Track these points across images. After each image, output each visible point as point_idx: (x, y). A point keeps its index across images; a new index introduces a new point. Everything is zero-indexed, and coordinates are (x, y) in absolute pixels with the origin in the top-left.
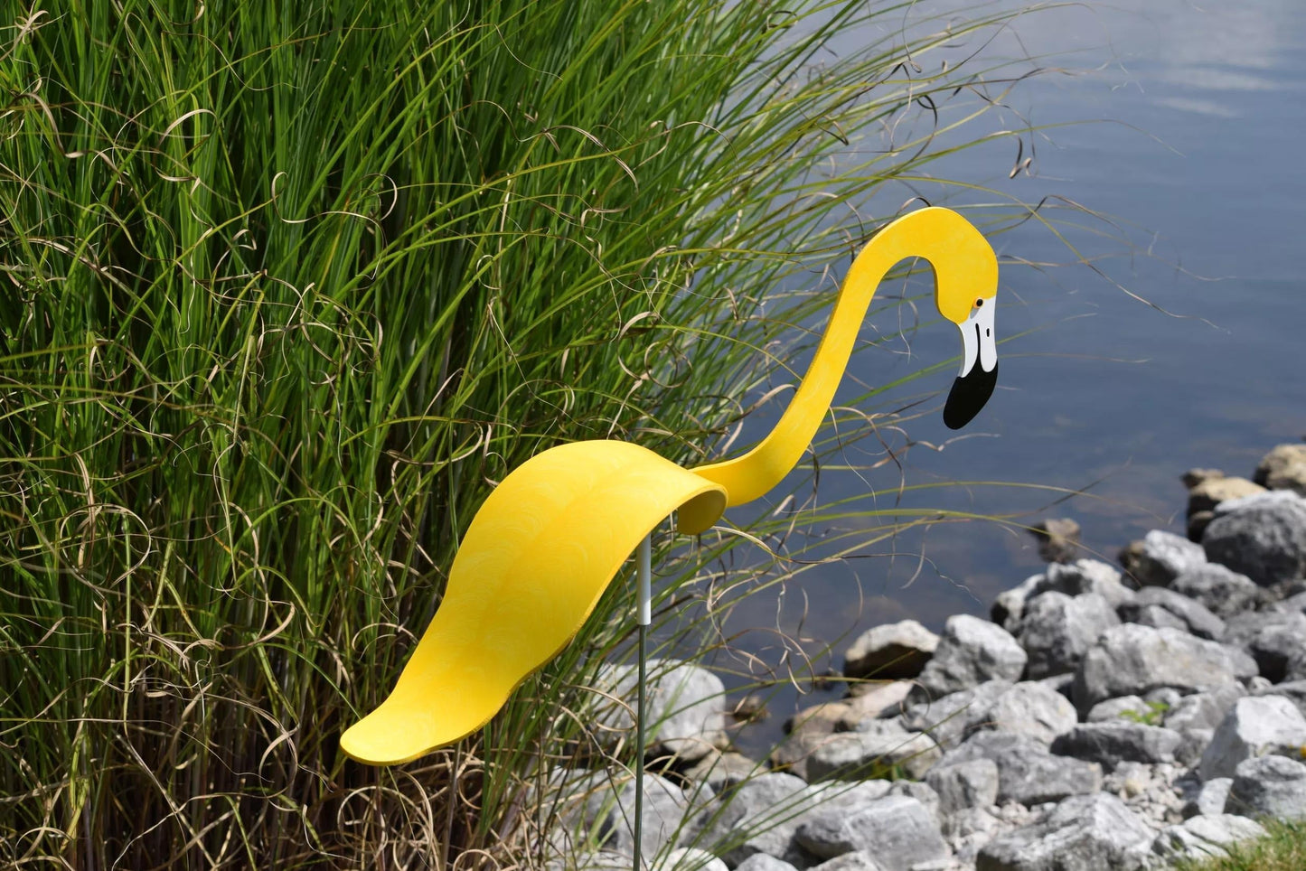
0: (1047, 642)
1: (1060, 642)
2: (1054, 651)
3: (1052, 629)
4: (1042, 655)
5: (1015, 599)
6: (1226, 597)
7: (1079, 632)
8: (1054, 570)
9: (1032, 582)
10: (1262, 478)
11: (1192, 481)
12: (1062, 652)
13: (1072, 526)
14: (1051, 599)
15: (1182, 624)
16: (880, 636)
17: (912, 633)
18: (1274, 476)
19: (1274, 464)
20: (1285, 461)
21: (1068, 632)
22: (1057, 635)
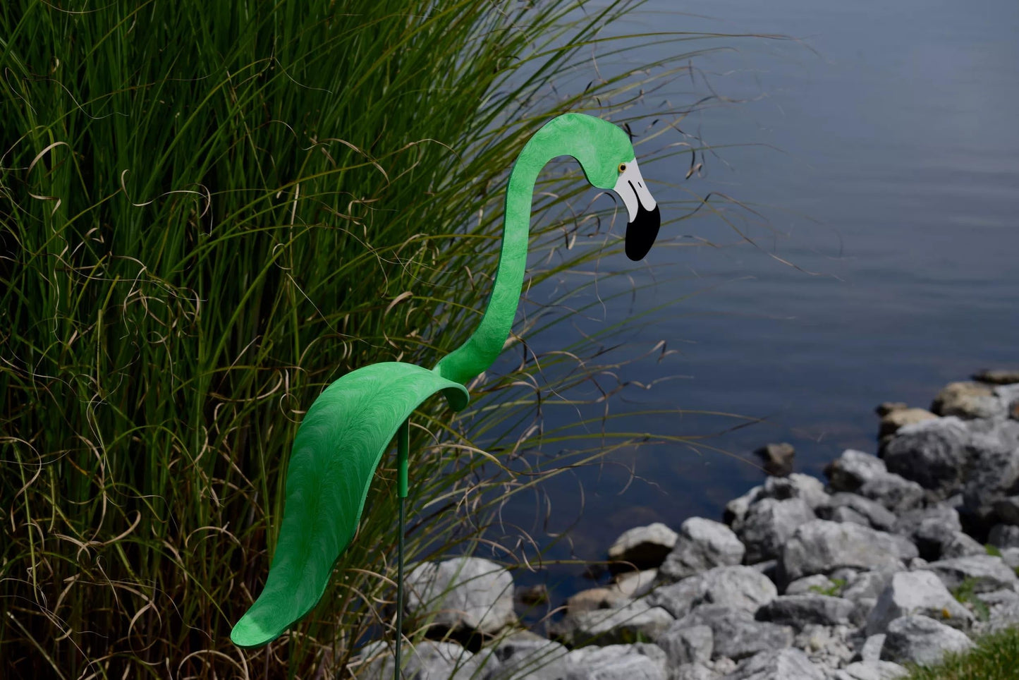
0: (760, 537)
1: (770, 537)
2: (766, 543)
3: (764, 526)
4: (757, 547)
5: (741, 505)
6: (900, 498)
7: (783, 528)
8: (770, 482)
9: (754, 492)
10: (937, 409)
11: (883, 412)
12: (771, 544)
13: (788, 449)
14: (766, 504)
15: (865, 521)
16: (635, 536)
17: (659, 533)
18: (947, 406)
19: (946, 397)
20: (955, 395)
21: (776, 529)
22: (767, 531)
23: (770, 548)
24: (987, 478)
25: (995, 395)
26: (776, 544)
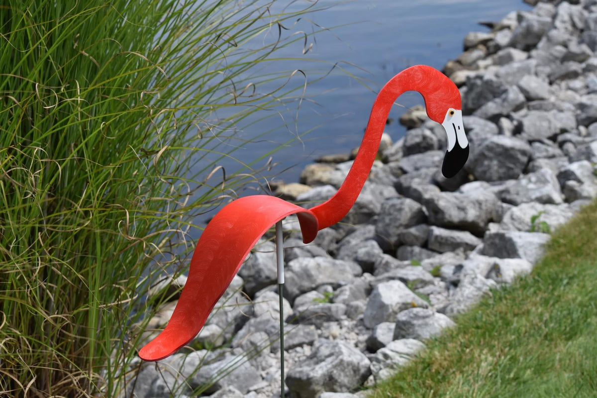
0: (252, 272)
1: (259, 272)
2: (257, 276)
3: (253, 266)
4: (251, 279)
6: (324, 238)
7: (266, 266)
10: (303, 181)
11: (273, 188)
12: (260, 276)
15: (309, 254)
18: (310, 180)
19: (308, 175)
20: (313, 172)
21: (261, 266)
22: (256, 268)
23: (260, 279)
24: (391, 220)
25: (337, 169)
26: (263, 276)
